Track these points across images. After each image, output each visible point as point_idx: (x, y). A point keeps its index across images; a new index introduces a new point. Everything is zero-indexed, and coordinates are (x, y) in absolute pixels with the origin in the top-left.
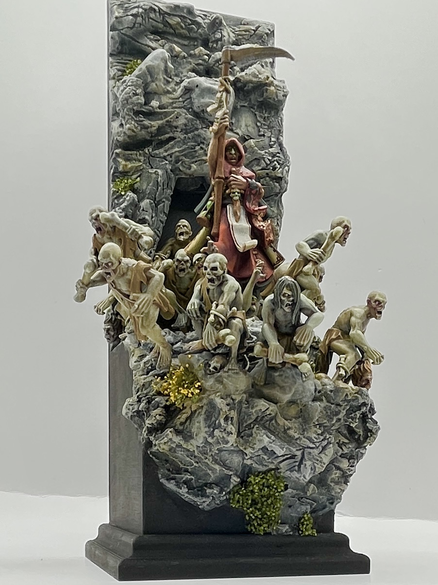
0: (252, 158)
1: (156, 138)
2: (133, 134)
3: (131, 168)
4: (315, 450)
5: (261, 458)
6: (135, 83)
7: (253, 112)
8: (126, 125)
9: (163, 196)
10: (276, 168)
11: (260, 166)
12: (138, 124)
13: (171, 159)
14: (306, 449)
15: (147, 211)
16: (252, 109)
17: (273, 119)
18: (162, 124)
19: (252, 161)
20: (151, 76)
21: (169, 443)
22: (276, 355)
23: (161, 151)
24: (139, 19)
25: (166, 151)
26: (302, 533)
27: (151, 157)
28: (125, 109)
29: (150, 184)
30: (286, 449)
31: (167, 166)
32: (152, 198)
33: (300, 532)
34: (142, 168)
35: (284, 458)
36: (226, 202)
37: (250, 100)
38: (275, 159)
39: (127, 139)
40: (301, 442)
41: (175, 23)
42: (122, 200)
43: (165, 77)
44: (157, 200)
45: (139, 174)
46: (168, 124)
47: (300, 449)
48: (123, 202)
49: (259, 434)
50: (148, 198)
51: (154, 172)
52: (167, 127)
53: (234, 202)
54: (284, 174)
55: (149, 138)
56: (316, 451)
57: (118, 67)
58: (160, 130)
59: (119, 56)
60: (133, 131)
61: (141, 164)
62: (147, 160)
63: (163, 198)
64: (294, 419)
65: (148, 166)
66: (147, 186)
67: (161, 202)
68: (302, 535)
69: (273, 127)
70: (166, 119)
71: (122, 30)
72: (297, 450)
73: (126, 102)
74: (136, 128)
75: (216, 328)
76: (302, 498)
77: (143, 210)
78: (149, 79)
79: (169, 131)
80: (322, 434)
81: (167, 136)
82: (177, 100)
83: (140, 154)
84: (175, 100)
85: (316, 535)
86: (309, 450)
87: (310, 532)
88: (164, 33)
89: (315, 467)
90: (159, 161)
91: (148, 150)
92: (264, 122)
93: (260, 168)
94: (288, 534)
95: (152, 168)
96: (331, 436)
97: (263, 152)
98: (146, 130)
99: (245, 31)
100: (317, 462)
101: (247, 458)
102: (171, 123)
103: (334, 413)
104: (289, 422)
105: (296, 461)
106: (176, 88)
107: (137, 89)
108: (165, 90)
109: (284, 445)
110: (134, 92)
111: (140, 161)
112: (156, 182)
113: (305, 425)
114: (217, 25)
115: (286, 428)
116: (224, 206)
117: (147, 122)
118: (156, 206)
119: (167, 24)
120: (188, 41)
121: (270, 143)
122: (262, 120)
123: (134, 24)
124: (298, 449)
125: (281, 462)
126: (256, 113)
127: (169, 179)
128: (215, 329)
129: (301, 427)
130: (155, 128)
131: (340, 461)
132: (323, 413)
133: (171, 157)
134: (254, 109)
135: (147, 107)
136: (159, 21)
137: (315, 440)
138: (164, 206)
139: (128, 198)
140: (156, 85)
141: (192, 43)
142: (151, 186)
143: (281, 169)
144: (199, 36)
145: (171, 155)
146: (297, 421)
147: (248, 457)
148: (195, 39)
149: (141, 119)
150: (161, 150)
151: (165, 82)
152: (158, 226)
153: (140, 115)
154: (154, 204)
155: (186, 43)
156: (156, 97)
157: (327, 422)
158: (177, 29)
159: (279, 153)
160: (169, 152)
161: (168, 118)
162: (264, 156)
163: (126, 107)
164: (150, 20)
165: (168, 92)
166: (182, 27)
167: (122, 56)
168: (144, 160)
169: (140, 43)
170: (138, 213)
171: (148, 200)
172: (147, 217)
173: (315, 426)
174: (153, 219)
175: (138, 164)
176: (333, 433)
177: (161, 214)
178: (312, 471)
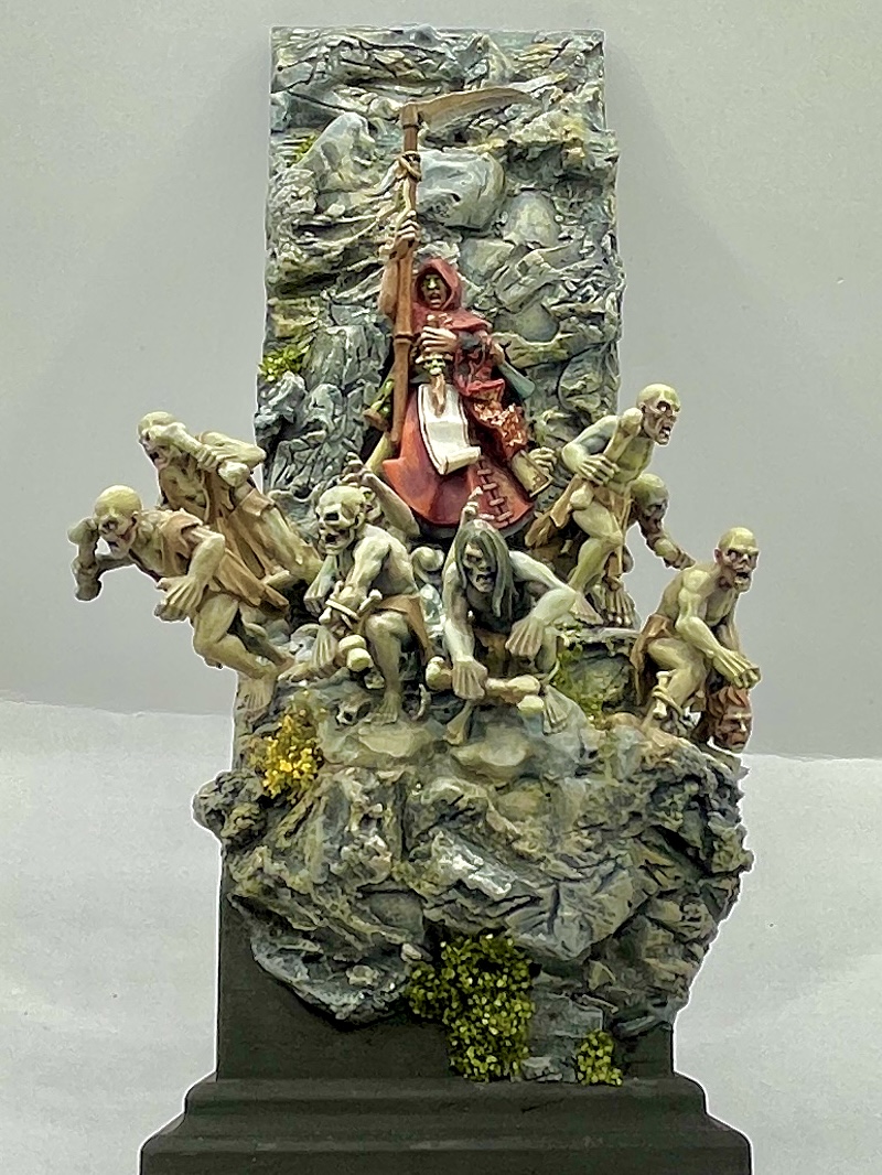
0: (538, 284)
1: (344, 269)
2: (295, 268)
3: (296, 329)
4: (581, 885)
5: (459, 906)
6: (297, 178)
7: (547, 198)
8: (280, 253)
9: (359, 374)
10: (589, 298)
11: (556, 297)
12: (302, 249)
13: (374, 305)
14: (561, 884)
15: (323, 407)
16: (545, 193)
17: (590, 205)
18: (352, 243)
19: (540, 289)
20: (331, 162)
21: (259, 878)
22: (466, 682)
23: (354, 293)
24: (321, 65)
25: (363, 291)
26: (584, 1078)
27: (334, 306)
28: (279, 227)
29: (330, 356)
30: (513, 884)
31: (367, 318)
32: (333, 381)
33: (581, 1076)
34: (315, 326)
35: (513, 905)
36: (416, 380)
37: (541, 176)
38: (589, 280)
39: (284, 278)
40: (550, 867)
41: (393, 60)
42: (273, 390)
43: (358, 159)
44: (345, 383)
45: (311, 338)
46: (363, 242)
47: (549, 885)
48: (276, 393)
49: (446, 852)
50: (325, 382)
51: (336, 332)
52: (361, 248)
53: (432, 378)
54: (607, 307)
55: (327, 272)
56: (587, 887)
57: (285, 153)
58: (349, 254)
59: (289, 133)
60: (293, 262)
61: (313, 319)
62: (327, 312)
63: (360, 377)
64: (531, 818)
65: (328, 323)
66: (324, 360)
67: (354, 386)
68: (583, 1083)
69: (591, 220)
70: (360, 234)
71: (291, 87)
72: (542, 886)
73: (278, 213)
74: (299, 257)
75: (335, 634)
76: (580, 995)
77: (315, 405)
78: (328, 167)
79: (367, 254)
80: (597, 848)
81: (363, 263)
82: (381, 197)
83: (313, 302)
84: (377, 198)
85: (619, 1082)
86: (570, 885)
87: (602, 1077)
88: (376, 79)
89: (589, 923)
90: (349, 310)
91: (329, 294)
92: (571, 214)
93: (557, 301)
94: (550, 1078)
95: (335, 324)
96: (622, 853)
97: (560, 271)
98: (320, 258)
99: (540, 54)
100: (592, 913)
101: (427, 906)
102: (371, 240)
103: (623, 802)
104: (518, 826)
105: (542, 910)
106: (381, 175)
107: (301, 188)
108: (358, 182)
109: (508, 877)
110: (294, 194)
111: (313, 316)
112: (342, 351)
113: (557, 831)
114: (480, 51)
115: (510, 837)
116: (412, 389)
117: (320, 244)
118: (344, 394)
119: (379, 66)
120: (424, 88)
121: (581, 252)
122: (565, 211)
123: (312, 75)
124: (543, 882)
125: (508, 913)
126: (555, 198)
127: (371, 339)
128: (331, 637)
129: (548, 832)
130: (338, 253)
131: (659, 909)
132: (596, 802)
133: (375, 301)
134: (549, 191)
135: (320, 217)
136: (361, 62)
137: (582, 863)
138: (362, 392)
139: (284, 386)
140: (340, 176)
141: (430, 90)
142: (332, 358)
143: (601, 298)
144: (444, 77)
145: (374, 297)
146: (538, 822)
147: (432, 905)
148: (437, 82)
149: (308, 240)
150: (354, 290)
151: (359, 168)
152: (349, 432)
153: (307, 233)
154: (339, 392)
155: (418, 91)
156: (341, 197)
157: (609, 822)
158: (400, 70)
159: (601, 268)
160: (369, 293)
161: (364, 232)
162: (564, 278)
163: (278, 223)
164: (343, 63)
165: (365, 185)
166: (406, 65)
167: (293, 131)
168: (321, 312)
169: (325, 105)
170: (306, 412)
171: (325, 387)
172: (322, 418)
173: (578, 829)
174: (336, 420)
175: (308, 320)
176: (627, 846)
177: (357, 407)
178: (585, 934)
